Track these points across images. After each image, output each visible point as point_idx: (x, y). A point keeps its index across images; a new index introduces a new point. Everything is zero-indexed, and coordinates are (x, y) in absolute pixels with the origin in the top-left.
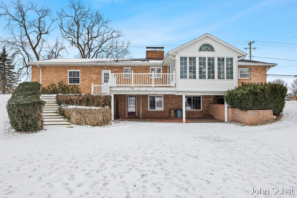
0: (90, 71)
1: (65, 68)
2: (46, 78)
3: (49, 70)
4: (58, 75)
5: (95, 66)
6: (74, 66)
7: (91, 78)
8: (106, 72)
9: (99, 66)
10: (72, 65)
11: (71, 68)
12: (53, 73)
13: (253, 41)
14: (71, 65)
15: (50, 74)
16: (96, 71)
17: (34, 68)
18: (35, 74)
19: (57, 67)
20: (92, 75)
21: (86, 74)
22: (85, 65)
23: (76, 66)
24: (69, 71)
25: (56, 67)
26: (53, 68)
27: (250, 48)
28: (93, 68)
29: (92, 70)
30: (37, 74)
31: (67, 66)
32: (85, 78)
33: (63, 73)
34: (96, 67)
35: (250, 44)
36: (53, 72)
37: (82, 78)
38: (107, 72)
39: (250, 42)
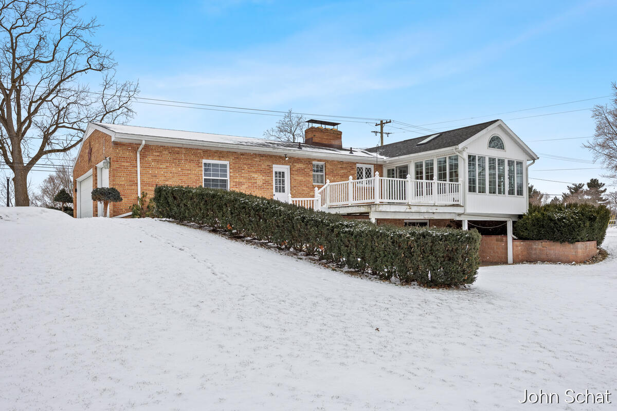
0: (251, 166)
1: (195, 154)
2: (149, 176)
3: (158, 156)
4: (180, 170)
5: (262, 156)
6: (216, 152)
7: (253, 181)
8: (278, 170)
9: (269, 155)
10: (212, 149)
11: (210, 156)
12: (168, 164)
13: (389, 121)
14: (208, 148)
15: (161, 166)
16: (263, 166)
17: (119, 148)
18: (123, 164)
19: (179, 149)
20: (256, 176)
21: (243, 171)
22: (239, 151)
23: (221, 152)
24: (204, 161)
25: (176, 149)
26: (166, 152)
27: (382, 133)
28: (256, 160)
29: (254, 163)
30: (128, 164)
31: (201, 150)
32: (241, 181)
33: (193, 165)
34: (261, 158)
35: (382, 124)
36: (167, 161)
37: (235, 180)
38: (281, 170)
39: (382, 121)
